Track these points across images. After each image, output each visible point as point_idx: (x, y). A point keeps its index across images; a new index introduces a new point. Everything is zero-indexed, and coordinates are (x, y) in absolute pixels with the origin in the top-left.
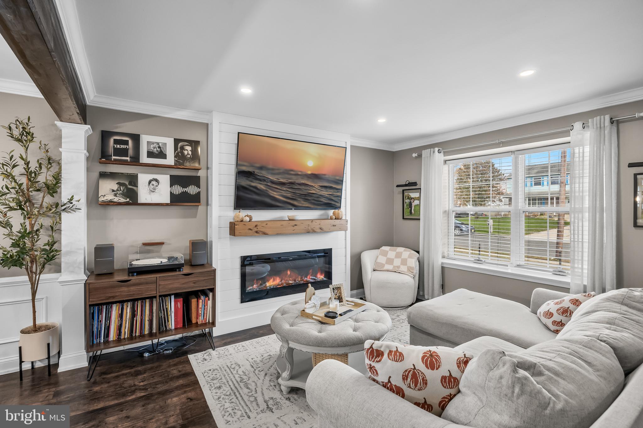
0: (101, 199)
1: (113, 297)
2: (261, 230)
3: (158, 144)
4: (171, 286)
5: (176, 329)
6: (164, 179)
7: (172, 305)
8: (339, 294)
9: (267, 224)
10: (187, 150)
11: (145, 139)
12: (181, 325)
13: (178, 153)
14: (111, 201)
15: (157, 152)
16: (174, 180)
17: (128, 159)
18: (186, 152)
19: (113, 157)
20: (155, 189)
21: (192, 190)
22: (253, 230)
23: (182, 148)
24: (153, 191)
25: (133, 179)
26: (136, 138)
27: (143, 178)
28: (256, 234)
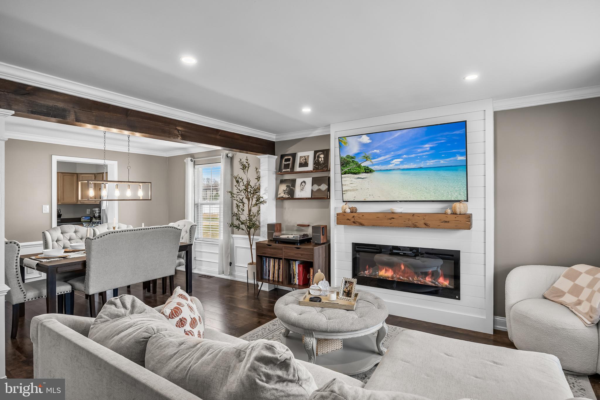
0: (278, 196)
1: (265, 253)
2: (357, 220)
3: (305, 157)
4: (289, 254)
5: (299, 285)
6: (309, 180)
7: (296, 268)
8: (350, 289)
9: (363, 216)
10: (321, 158)
12: (301, 284)
13: (316, 161)
14: (282, 197)
15: (303, 163)
16: (316, 181)
17: (289, 170)
18: (320, 159)
19: (283, 170)
20: (303, 188)
21: (324, 187)
22: (351, 221)
23: (319, 157)
24: (302, 190)
25: (293, 182)
26: (294, 155)
27: (299, 181)
28: (354, 224)
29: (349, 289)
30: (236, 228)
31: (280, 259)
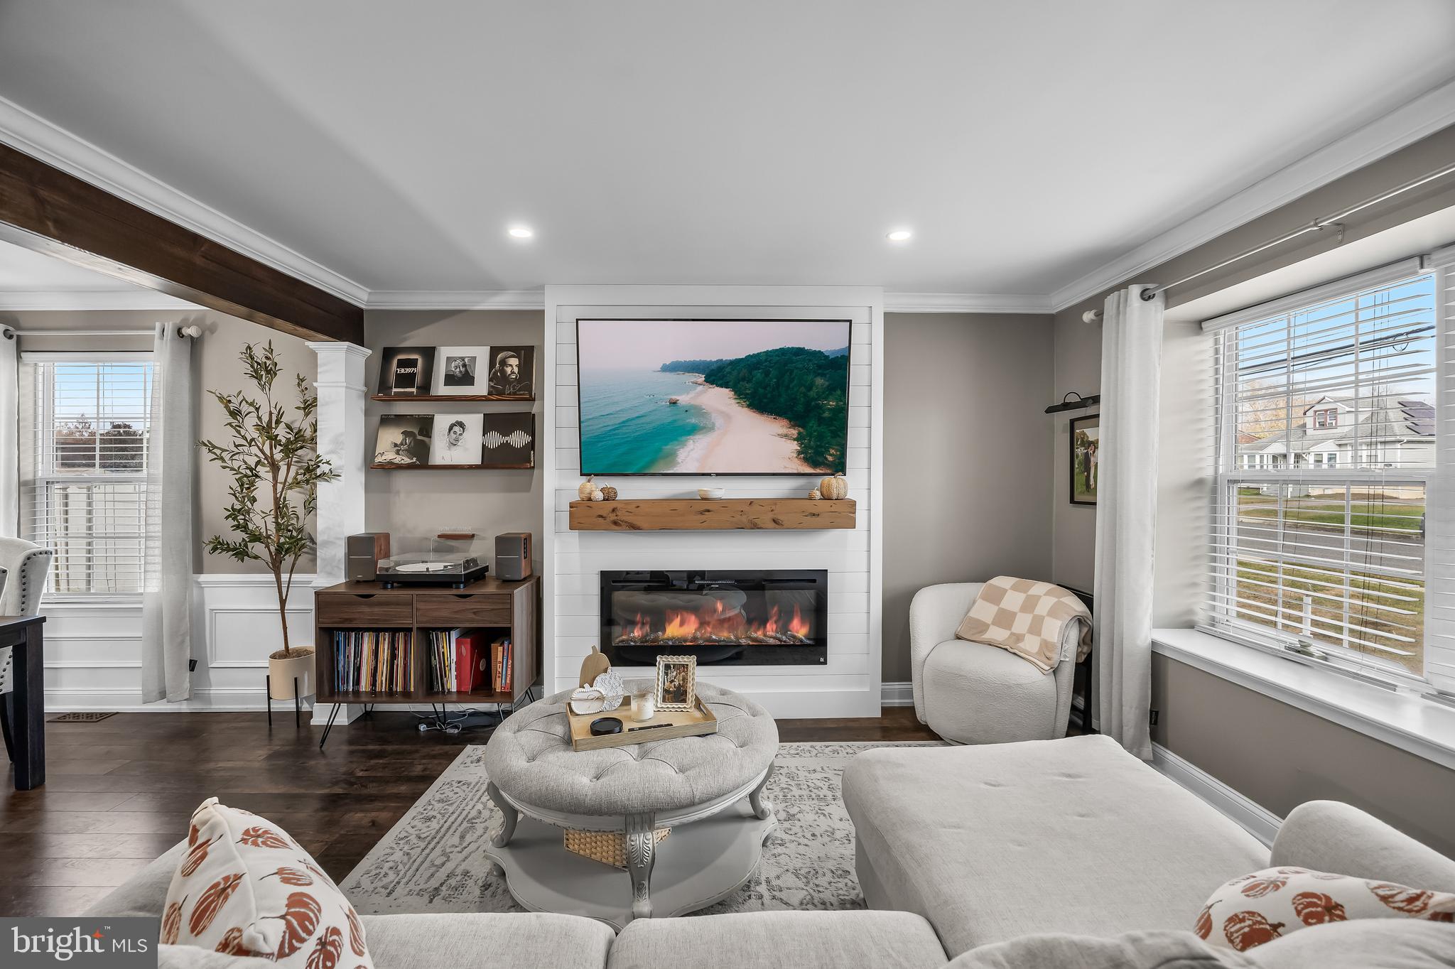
0: (377, 460)
1: (350, 620)
2: (624, 518)
3: (463, 360)
4: (436, 614)
5: (459, 692)
6: (474, 422)
7: (451, 650)
8: (681, 682)
9: (638, 507)
10: (511, 365)
11: (444, 353)
12: (468, 687)
13: (495, 373)
14: (390, 463)
15: (459, 375)
16: (491, 423)
17: (414, 390)
18: (509, 370)
19: (395, 390)
20: (457, 440)
21: (518, 439)
22: (608, 519)
23: (504, 363)
24: (453, 444)
25: (426, 425)
26: (429, 353)
27: (442, 422)
28: (616, 528)
29: (677, 684)
30: (233, 555)
31: (394, 631)
